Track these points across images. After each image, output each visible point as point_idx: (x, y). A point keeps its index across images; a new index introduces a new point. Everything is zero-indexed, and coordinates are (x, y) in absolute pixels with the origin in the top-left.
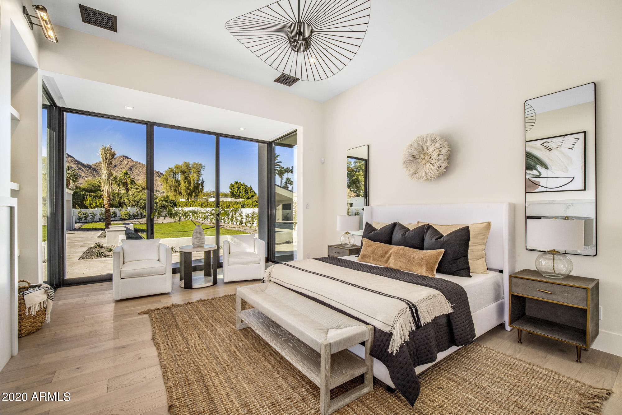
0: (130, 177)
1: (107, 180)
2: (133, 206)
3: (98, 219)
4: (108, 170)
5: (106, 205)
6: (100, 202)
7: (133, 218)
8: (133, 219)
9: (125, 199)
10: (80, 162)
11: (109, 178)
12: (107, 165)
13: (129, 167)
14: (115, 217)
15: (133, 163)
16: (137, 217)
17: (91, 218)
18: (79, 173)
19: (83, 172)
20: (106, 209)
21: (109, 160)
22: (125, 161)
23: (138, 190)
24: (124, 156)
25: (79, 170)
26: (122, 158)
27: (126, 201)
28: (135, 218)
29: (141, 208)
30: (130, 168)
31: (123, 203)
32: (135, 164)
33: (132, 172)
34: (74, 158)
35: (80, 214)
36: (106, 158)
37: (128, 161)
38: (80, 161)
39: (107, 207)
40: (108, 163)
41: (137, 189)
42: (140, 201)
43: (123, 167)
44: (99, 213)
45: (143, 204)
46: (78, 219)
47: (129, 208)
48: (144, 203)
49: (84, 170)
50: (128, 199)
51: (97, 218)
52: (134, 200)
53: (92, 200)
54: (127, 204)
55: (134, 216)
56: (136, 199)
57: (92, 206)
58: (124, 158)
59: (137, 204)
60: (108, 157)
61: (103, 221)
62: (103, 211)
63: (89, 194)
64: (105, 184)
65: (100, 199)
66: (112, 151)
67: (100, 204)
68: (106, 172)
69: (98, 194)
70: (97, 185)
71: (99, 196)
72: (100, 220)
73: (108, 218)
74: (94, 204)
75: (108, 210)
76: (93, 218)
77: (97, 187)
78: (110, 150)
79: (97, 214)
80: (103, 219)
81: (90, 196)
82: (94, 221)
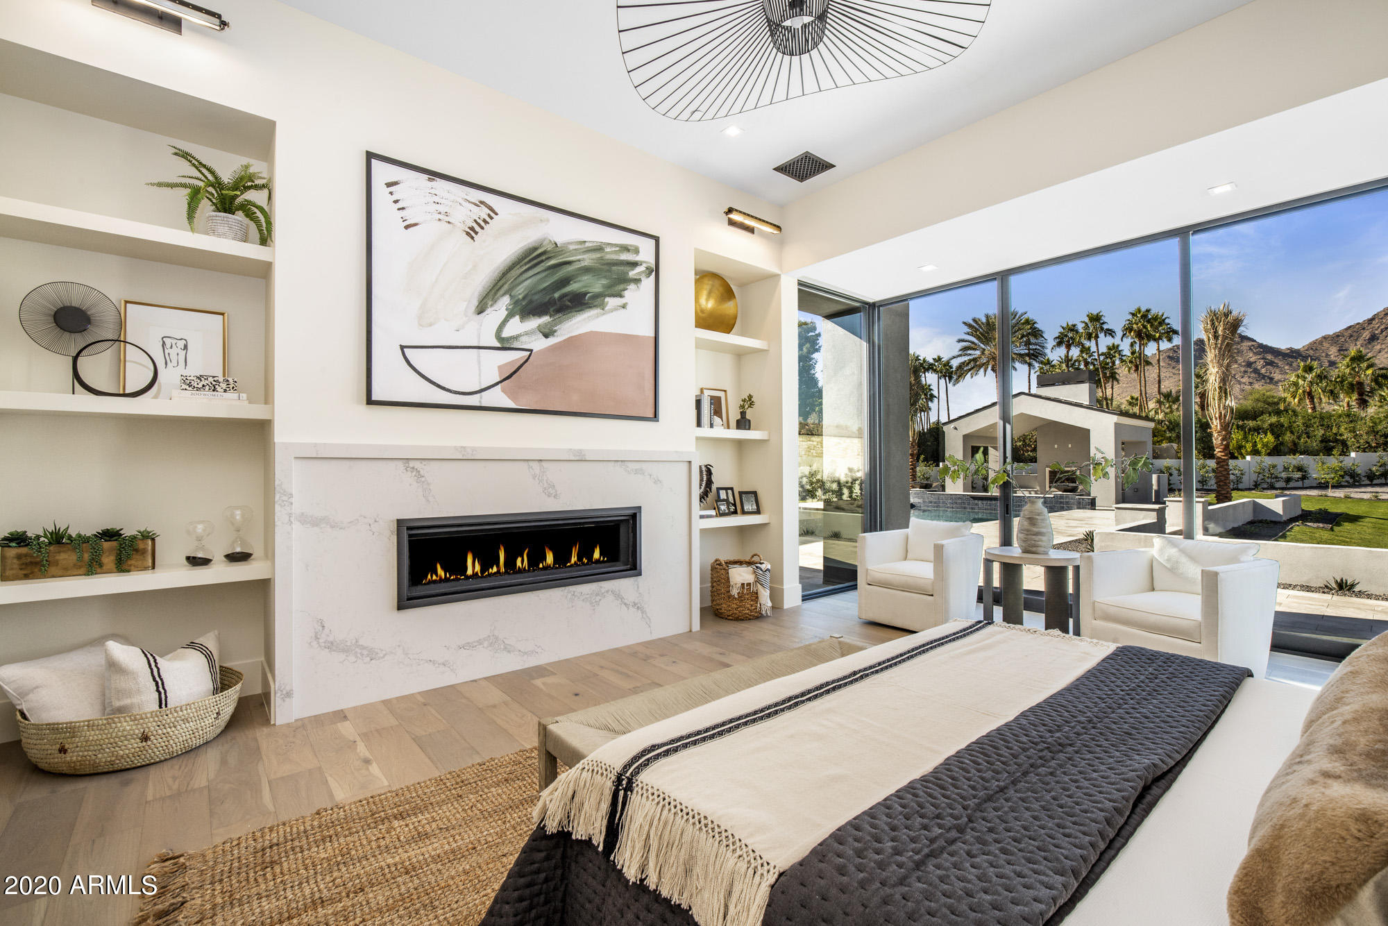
1: (1220, 388)
2: (1367, 448)
3: (1251, 483)
4: (1222, 365)
5: (1217, 450)
6: (1265, 440)
7: (1367, 482)
8: (1366, 485)
9: (1342, 430)
10: (1271, 348)
11: (1225, 384)
12: (1219, 352)
14: (1304, 478)
18: (1268, 374)
19: (1277, 371)
20: (1219, 458)
21: (1223, 342)
25: (1269, 367)
27: (1347, 435)
28: (1375, 482)
31: (1337, 441)
34: (1254, 341)
35: (1205, 470)
36: (1216, 337)
38: (1270, 345)
39: (1219, 455)
40: (1220, 349)
44: (1253, 469)
46: (1199, 481)
47: (1353, 454)
49: (1280, 364)
50: (1353, 430)
51: (1248, 480)
52: (1373, 431)
53: (1245, 438)
54: (1349, 443)
55: (1371, 476)
57: (1243, 451)
60: (1220, 333)
61: (1264, 489)
62: (1263, 464)
63: (1240, 423)
64: (1214, 399)
65: (1266, 434)
66: (1230, 318)
67: (1265, 445)
68: (1217, 370)
69: (1263, 421)
70: (1276, 400)
71: (1266, 426)
72: (1256, 486)
73: (1222, 481)
74: (1249, 446)
75: (1224, 461)
76: (1239, 480)
77: (1277, 404)
78: (1226, 315)
79: (1248, 471)
80: (1266, 483)
81: (1238, 428)
82: (1240, 487)
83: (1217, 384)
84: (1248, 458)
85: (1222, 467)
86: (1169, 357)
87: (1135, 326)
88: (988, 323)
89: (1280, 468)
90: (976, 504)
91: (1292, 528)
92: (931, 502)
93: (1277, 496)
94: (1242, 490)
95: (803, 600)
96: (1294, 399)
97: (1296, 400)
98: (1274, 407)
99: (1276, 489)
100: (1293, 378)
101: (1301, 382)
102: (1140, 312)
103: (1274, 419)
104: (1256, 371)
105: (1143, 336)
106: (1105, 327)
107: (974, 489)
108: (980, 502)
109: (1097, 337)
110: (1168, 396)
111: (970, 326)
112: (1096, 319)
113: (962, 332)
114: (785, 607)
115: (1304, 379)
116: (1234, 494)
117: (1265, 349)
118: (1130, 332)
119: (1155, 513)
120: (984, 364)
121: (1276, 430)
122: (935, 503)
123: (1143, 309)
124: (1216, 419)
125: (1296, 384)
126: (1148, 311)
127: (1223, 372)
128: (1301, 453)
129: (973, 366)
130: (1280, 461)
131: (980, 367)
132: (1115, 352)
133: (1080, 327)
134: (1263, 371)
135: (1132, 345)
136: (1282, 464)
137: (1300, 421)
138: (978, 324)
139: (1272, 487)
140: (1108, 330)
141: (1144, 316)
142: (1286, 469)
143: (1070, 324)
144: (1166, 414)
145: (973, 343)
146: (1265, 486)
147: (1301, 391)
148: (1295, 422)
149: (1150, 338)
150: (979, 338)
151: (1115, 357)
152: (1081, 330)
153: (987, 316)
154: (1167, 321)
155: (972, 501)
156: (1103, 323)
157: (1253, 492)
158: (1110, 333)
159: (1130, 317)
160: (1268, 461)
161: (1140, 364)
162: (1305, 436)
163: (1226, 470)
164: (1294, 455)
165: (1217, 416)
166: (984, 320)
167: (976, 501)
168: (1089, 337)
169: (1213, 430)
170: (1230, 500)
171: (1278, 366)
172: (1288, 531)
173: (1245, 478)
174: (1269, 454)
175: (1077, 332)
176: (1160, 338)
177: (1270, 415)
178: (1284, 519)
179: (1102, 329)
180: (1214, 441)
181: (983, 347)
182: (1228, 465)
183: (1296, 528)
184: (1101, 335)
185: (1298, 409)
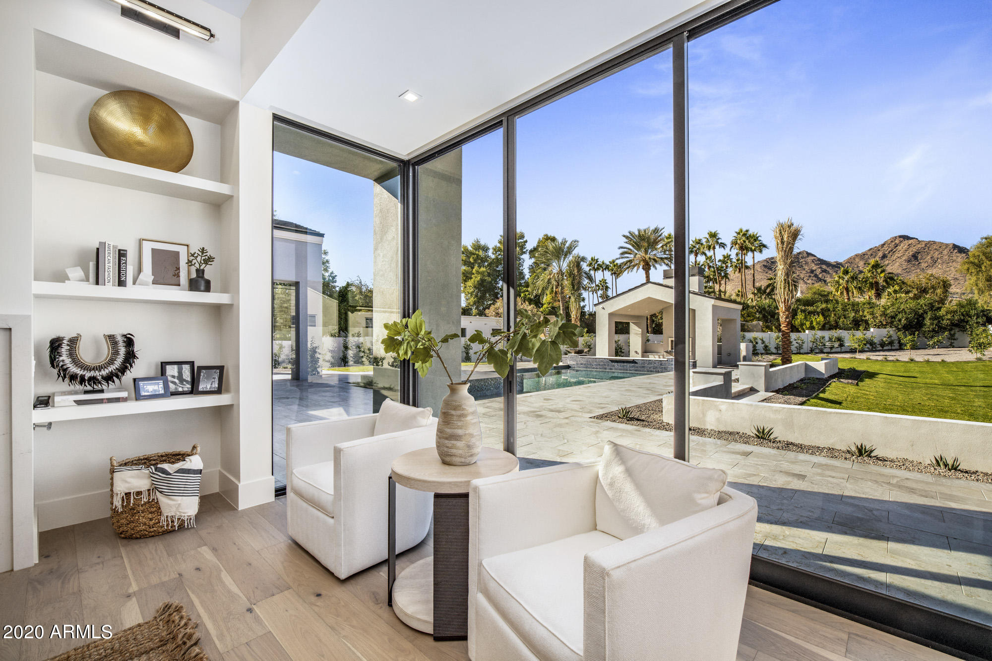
0: (883, 271)
1: (785, 280)
2: (880, 326)
3: (809, 349)
4: (785, 263)
5: (782, 325)
6: (818, 320)
7: (881, 348)
8: (879, 351)
9: (865, 313)
10: (825, 261)
11: (788, 277)
13: (911, 253)
14: (841, 345)
15: (919, 246)
16: (889, 347)
17: (796, 347)
18: (823, 278)
19: (829, 276)
20: (783, 331)
22: (904, 245)
23: (911, 295)
24: (900, 237)
25: (824, 273)
26: (897, 241)
27: (868, 317)
28: (885, 348)
29: (899, 330)
30: (913, 256)
31: (862, 320)
32: (923, 246)
33: (917, 263)
35: (779, 340)
36: (782, 243)
37: (910, 243)
39: (784, 328)
40: (785, 251)
41: (907, 292)
42: (897, 315)
43: (899, 255)
44: (810, 339)
45: (903, 321)
46: (775, 348)
47: (872, 330)
48: (907, 319)
49: (831, 271)
50: (872, 314)
51: (806, 348)
52: (884, 314)
53: (805, 318)
54: (870, 322)
55: (883, 344)
56: (888, 312)
57: (804, 327)
58: (902, 239)
59: (892, 322)
60: (785, 239)
61: (816, 353)
62: (817, 336)
63: (803, 308)
64: (781, 288)
65: (819, 316)
66: (793, 229)
67: (818, 323)
68: (783, 267)
69: (817, 307)
70: (826, 293)
71: (819, 310)
72: (812, 351)
73: (785, 348)
74: (808, 324)
75: (787, 333)
76: (800, 347)
77: (827, 295)
78: (789, 227)
79: (806, 340)
80: (817, 349)
81: (801, 312)
82: (801, 352)
83: (783, 277)
84: (807, 332)
85: (785, 338)
86: (764, 265)
87: (738, 241)
88: (640, 236)
89: (827, 339)
90: (614, 366)
91: (830, 384)
92: (582, 364)
93: (823, 359)
94: (802, 354)
95: (276, 496)
96: (837, 292)
97: (839, 293)
98: (825, 297)
99: (824, 353)
100: (837, 279)
101: (841, 281)
102: (742, 231)
103: (824, 306)
104: (816, 276)
105: (744, 249)
106: (720, 241)
107: (617, 354)
108: (616, 364)
109: (714, 248)
110: (759, 289)
111: (626, 237)
112: (713, 235)
113: (622, 242)
114: (240, 509)
115: (843, 279)
116: (794, 357)
117: (822, 262)
118: (735, 245)
119: (722, 376)
120: (636, 264)
121: (825, 313)
122: (585, 364)
123: (744, 230)
124: (782, 303)
125: (838, 282)
126: (747, 231)
127: (787, 269)
128: (841, 329)
129: (630, 265)
130: (827, 334)
131: (634, 266)
132: (728, 260)
133: (704, 241)
134: (820, 276)
135: (737, 255)
136: (828, 336)
137: (840, 307)
138: (633, 236)
139: (822, 352)
140: (721, 243)
141: (744, 235)
142: (830, 340)
143: (698, 238)
144: (758, 301)
145: (629, 249)
146: (817, 351)
147: (841, 287)
148: (836, 308)
149: (747, 249)
150: (633, 246)
151: (727, 262)
152: (704, 243)
153: (639, 231)
154: (759, 238)
155: (611, 363)
156: (718, 239)
157: (810, 355)
158: (723, 245)
159: (736, 235)
160: (820, 334)
161: (742, 268)
162: (843, 317)
163: (788, 340)
164: (836, 330)
165: (783, 300)
166: (637, 233)
167: (613, 364)
168: (709, 248)
169: (780, 311)
170: (791, 363)
171: (829, 273)
172: (828, 386)
173: (805, 346)
174: (820, 329)
175: (702, 244)
176: (755, 250)
177: (822, 303)
178: (826, 376)
179: (717, 243)
180: (781, 319)
181: (636, 251)
182: (789, 336)
183: (833, 384)
184: (717, 247)
185: (840, 299)
